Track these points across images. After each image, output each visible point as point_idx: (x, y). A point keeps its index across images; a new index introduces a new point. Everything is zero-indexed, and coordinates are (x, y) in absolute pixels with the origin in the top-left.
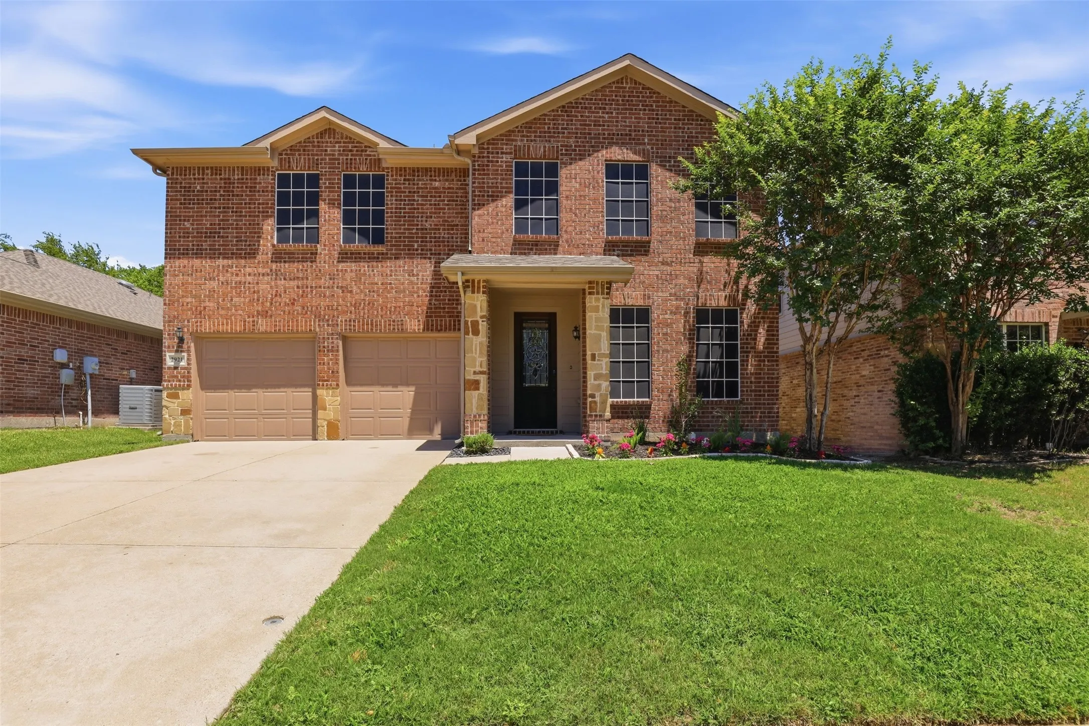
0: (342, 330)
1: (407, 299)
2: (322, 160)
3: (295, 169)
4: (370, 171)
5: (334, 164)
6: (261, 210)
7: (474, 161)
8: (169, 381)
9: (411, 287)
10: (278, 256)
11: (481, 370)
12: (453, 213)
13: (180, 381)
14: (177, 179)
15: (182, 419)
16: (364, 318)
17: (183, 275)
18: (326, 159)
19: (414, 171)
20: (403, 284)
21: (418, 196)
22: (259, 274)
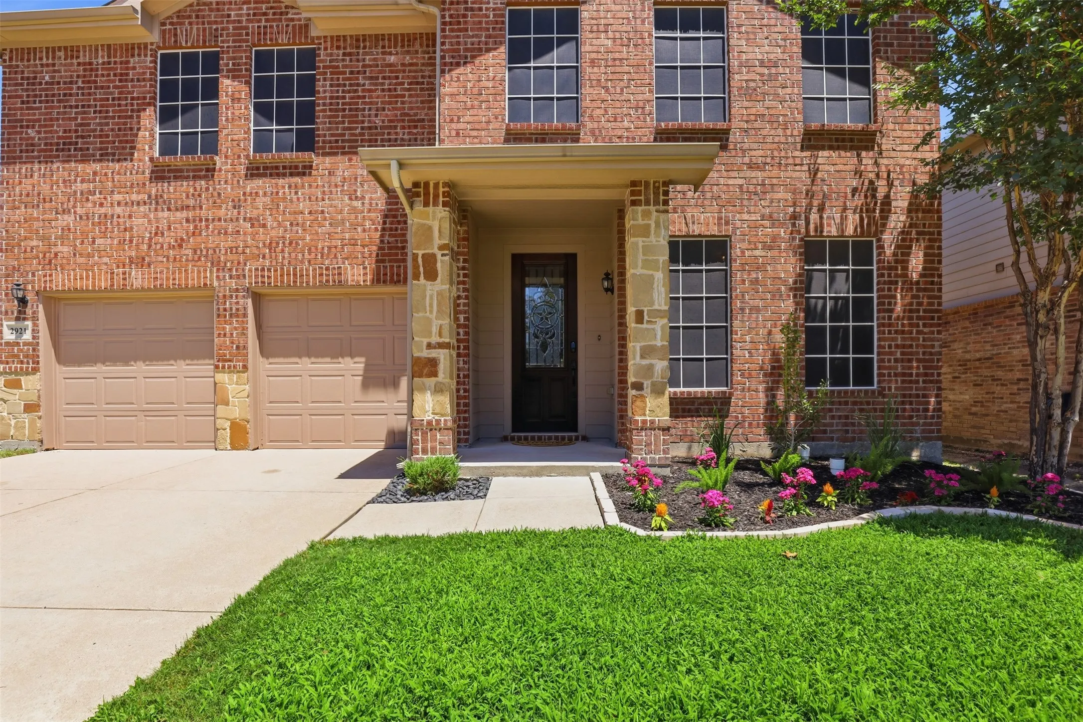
0: (251, 283)
1: (347, 236)
2: (223, 29)
3: (184, 44)
4: (294, 44)
5: (240, 35)
6: (135, 107)
7: (444, 10)
8: (7, 363)
9: (353, 216)
10: (160, 174)
11: (441, 340)
12: (417, 102)
13: (22, 362)
14: (17, 66)
15: (26, 418)
16: (283, 265)
17: (26, 207)
18: (228, 29)
19: (358, 40)
20: (341, 212)
21: (364, 78)
22: (133, 204)
